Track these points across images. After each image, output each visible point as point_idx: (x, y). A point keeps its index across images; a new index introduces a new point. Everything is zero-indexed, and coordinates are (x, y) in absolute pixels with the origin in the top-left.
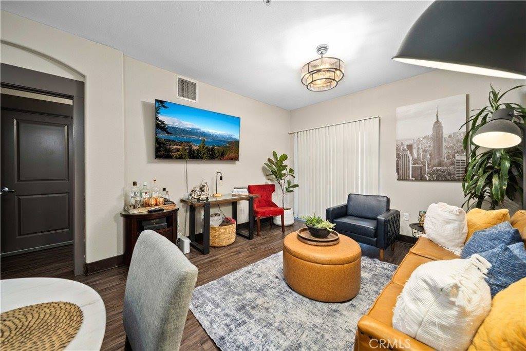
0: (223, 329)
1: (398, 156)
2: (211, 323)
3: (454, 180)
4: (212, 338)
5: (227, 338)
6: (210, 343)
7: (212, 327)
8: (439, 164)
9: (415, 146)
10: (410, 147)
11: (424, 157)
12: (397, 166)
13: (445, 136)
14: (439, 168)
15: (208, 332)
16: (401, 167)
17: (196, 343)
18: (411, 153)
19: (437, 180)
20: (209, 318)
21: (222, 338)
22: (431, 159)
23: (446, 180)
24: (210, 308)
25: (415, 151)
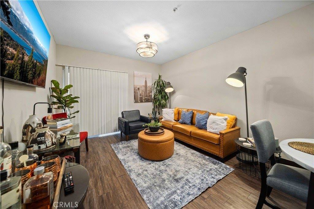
0: (193, 189)
1: (135, 92)
2: (189, 195)
3: (150, 102)
4: (200, 193)
5: (198, 187)
6: (203, 195)
7: (192, 194)
8: (147, 96)
9: (140, 89)
10: (139, 89)
11: (143, 93)
12: (134, 97)
13: (148, 86)
14: (146, 97)
15: (197, 196)
16: (136, 97)
17: (206, 202)
18: (139, 91)
19: (146, 102)
20: (186, 196)
21: (199, 189)
22: (144, 94)
23: (148, 102)
24: (177, 196)
25: (140, 90)
